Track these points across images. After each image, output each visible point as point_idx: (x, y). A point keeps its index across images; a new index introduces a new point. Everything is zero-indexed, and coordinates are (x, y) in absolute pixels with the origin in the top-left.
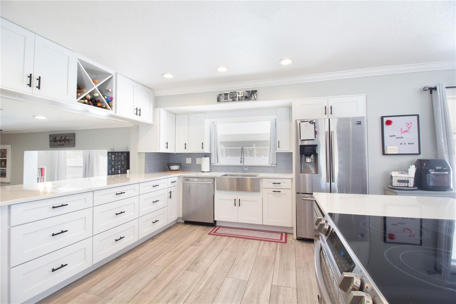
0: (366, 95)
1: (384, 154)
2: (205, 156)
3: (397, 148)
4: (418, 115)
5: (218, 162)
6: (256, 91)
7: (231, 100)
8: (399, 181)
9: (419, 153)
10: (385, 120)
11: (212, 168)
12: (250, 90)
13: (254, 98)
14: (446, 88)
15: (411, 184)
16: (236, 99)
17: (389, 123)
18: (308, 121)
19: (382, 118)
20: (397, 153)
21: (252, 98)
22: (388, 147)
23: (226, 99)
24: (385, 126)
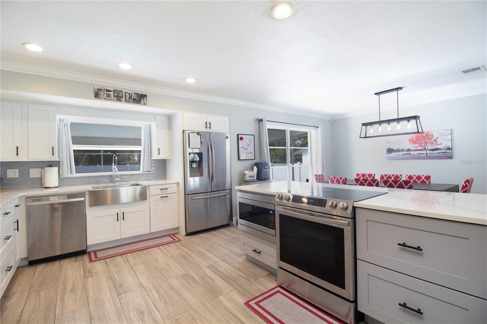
0: (230, 118)
1: (239, 159)
2: (51, 166)
3: (245, 155)
4: (254, 135)
5: (71, 174)
6: (146, 96)
7: (115, 99)
8: (250, 177)
9: (255, 159)
10: (240, 136)
11: (62, 181)
12: (140, 93)
13: (144, 102)
14: (267, 121)
15: (255, 178)
16: (122, 99)
17: (242, 139)
18: (196, 133)
19: (238, 135)
20: (245, 159)
21: (141, 102)
22: (241, 155)
23: (108, 96)
24: (239, 140)
